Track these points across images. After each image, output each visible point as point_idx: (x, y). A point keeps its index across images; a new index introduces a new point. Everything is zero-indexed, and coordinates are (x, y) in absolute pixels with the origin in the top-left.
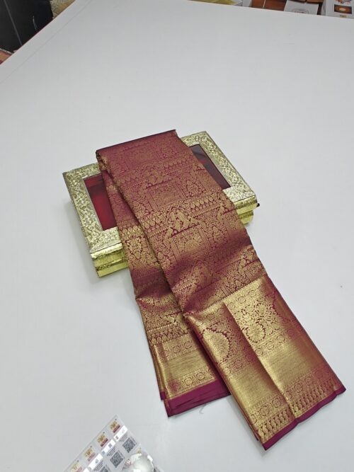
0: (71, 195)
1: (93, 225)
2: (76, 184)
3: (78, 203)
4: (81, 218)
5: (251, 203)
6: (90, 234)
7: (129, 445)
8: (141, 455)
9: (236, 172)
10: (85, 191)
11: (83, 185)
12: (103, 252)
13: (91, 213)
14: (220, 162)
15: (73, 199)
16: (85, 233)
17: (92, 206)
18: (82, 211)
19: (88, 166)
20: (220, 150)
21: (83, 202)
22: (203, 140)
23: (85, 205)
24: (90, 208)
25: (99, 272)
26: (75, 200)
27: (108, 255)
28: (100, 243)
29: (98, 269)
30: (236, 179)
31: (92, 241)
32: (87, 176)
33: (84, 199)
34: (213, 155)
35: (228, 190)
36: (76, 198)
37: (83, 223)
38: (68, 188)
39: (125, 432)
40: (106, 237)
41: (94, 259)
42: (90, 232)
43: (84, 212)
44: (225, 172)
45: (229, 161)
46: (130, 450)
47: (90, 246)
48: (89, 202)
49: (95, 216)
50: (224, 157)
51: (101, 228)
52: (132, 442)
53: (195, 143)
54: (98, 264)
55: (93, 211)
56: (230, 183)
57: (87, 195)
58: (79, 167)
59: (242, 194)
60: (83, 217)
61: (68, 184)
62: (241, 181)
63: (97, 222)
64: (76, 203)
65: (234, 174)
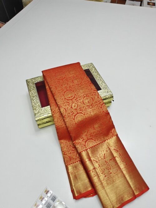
0: (29, 91)
1: (38, 104)
2: (31, 85)
3: (32, 94)
4: (32, 101)
5: (110, 98)
6: (35, 109)
7: (54, 199)
8: (59, 202)
9: (105, 83)
10: (35, 89)
11: (35, 86)
12: (41, 117)
13: (37, 99)
14: (98, 78)
15: (29, 92)
16: (33, 108)
17: (38, 96)
18: (33, 98)
19: (38, 77)
20: (98, 72)
21: (34, 94)
22: (90, 67)
23: (35, 95)
24: (36, 97)
25: (39, 126)
26: (30, 93)
27: (43, 119)
28: (40, 113)
29: (38, 125)
30: (104, 86)
31: (36, 112)
32: (36, 82)
33: (35, 92)
34: (94, 74)
35: (100, 91)
36: (31, 91)
37: (33, 104)
38: (28, 87)
39: (51, 193)
40: (43, 111)
41: (36, 121)
42: (36, 108)
43: (34, 99)
44: (99, 83)
45: (101, 78)
46: (54, 201)
47: (35, 114)
48: (37, 94)
49: (38, 101)
50: (100, 75)
51: (41, 106)
52: (55, 197)
53: (87, 68)
54: (39, 123)
55: (38, 98)
56: (101, 88)
57: (36, 91)
58: (33, 77)
59: (106, 93)
60: (33, 101)
61: (28, 85)
62: (106, 87)
63: (39, 103)
64: (31, 94)
65: (103, 83)
